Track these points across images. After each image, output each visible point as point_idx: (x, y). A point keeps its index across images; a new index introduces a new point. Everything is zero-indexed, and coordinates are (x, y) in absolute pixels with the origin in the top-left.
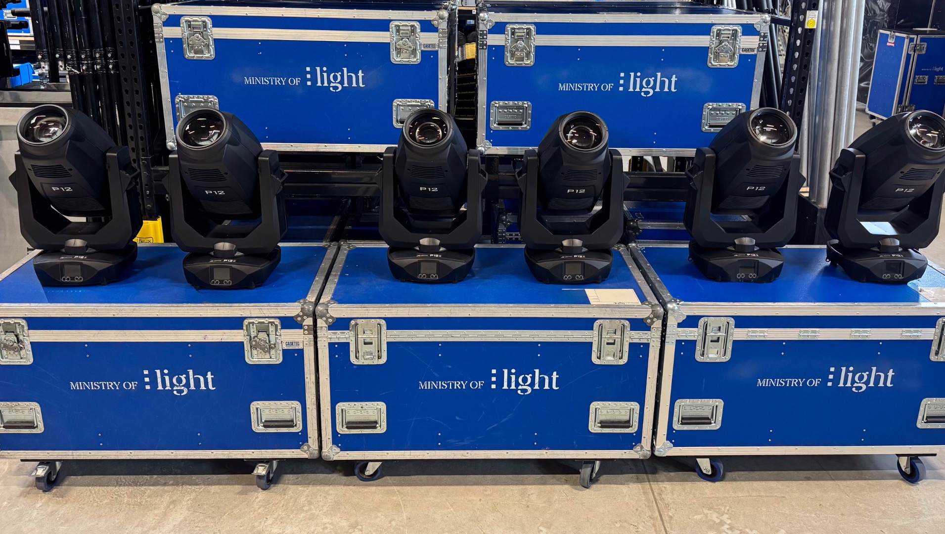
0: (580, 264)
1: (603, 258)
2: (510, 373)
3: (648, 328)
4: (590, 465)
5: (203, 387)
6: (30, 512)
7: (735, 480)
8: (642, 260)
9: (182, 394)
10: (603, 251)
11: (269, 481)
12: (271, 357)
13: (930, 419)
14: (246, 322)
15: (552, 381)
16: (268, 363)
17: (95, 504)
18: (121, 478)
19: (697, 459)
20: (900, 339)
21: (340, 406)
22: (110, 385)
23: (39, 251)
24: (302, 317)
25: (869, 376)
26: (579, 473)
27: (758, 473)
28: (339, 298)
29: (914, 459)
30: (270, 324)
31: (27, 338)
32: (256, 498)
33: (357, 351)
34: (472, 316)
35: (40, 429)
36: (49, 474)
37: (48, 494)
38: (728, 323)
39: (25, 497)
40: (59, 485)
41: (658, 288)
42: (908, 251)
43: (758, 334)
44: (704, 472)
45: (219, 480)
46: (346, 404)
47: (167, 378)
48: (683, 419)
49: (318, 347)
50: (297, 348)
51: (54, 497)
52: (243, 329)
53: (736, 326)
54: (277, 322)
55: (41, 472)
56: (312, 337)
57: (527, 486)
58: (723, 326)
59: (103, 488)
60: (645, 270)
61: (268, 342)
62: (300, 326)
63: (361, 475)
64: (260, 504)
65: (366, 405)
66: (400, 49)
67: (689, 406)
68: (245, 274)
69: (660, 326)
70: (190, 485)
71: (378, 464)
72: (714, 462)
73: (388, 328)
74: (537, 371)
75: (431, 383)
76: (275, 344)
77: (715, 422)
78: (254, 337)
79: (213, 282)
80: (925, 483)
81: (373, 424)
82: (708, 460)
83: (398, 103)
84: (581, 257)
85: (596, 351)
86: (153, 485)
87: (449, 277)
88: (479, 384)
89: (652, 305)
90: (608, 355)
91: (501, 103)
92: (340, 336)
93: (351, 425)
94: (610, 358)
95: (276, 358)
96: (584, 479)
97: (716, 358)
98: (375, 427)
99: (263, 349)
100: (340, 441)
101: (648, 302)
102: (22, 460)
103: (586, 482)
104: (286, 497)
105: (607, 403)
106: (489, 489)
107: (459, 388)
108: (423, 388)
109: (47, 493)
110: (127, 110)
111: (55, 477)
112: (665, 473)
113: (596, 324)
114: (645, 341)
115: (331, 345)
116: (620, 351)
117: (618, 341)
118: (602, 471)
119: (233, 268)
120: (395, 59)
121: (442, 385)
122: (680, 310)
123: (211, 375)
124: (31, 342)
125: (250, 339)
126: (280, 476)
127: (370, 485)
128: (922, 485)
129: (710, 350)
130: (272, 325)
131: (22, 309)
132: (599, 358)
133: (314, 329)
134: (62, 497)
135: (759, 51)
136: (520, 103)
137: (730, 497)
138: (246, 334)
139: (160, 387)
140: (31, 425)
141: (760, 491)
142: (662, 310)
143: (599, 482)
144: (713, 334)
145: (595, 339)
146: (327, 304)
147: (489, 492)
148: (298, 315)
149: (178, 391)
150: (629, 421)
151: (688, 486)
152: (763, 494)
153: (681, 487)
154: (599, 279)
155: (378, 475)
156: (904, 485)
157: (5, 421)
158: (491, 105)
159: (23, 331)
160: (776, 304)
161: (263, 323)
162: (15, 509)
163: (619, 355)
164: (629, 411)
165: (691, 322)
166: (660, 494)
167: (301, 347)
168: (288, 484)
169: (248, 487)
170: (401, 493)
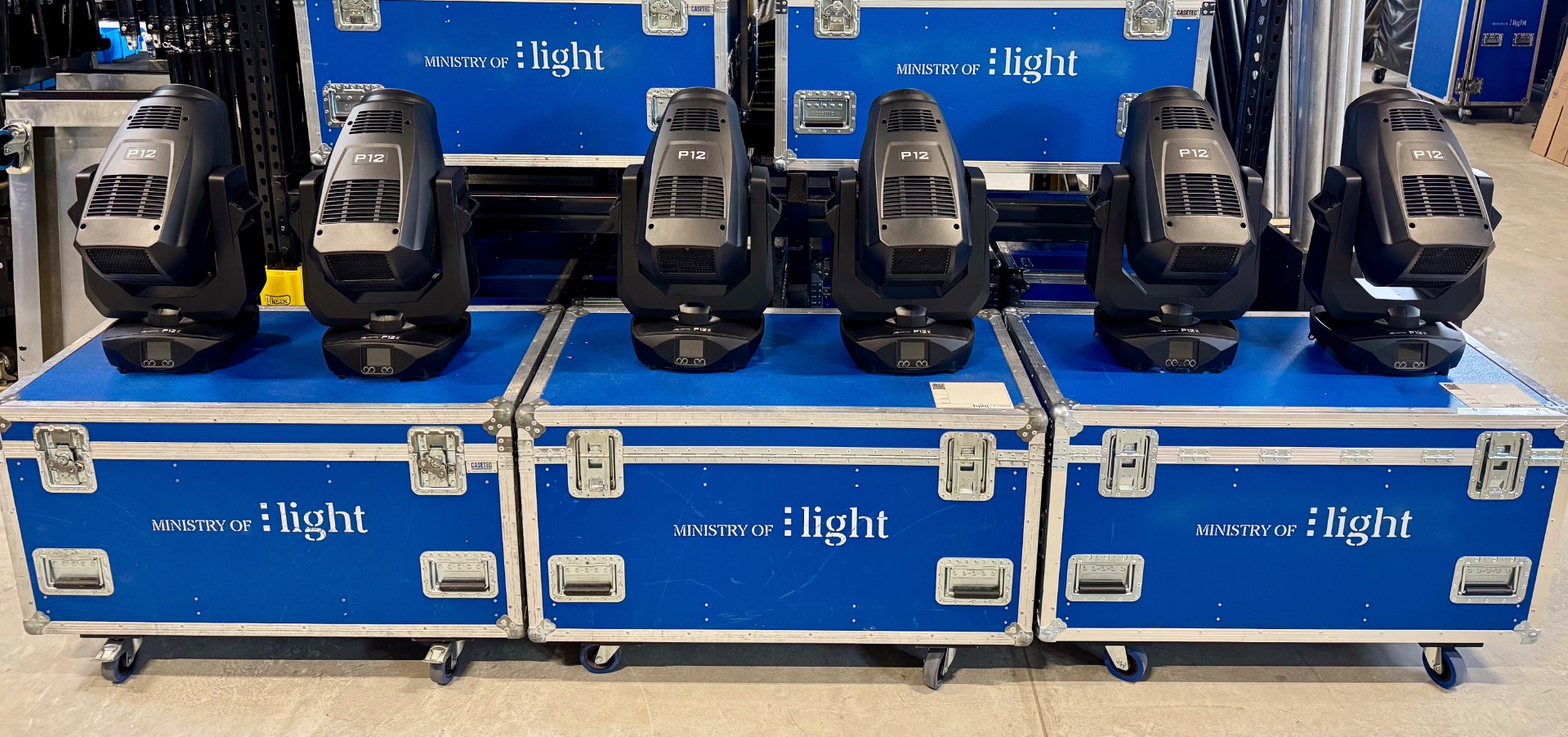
0: (923, 344)
1: (958, 335)
2: (812, 513)
3: (1024, 445)
4: (939, 654)
5: (348, 529)
6: (92, 714)
7: (1165, 679)
8: (1024, 335)
9: (318, 539)
10: (961, 324)
11: (451, 671)
12: (449, 485)
13: (1471, 589)
14: (411, 432)
15: (878, 526)
16: (445, 494)
17: (189, 704)
18: (230, 664)
19: (1106, 647)
20: (1419, 464)
21: (554, 561)
22: (211, 525)
23: (112, 321)
24: (495, 425)
25: (1373, 522)
26: (922, 665)
27: (1204, 668)
28: (553, 396)
29: (1447, 650)
30: (447, 436)
31: (88, 453)
32: (429, 698)
33: (578, 479)
34: (752, 424)
35: (109, 589)
36: (122, 658)
37: (121, 687)
38: (1148, 437)
39: (86, 691)
40: (138, 673)
41: (1042, 381)
42: (1436, 325)
43: (1196, 455)
44: (1118, 666)
45: (376, 668)
46: (564, 557)
47: (295, 515)
48: (1081, 584)
49: (520, 471)
50: (488, 471)
51: (129, 691)
52: (406, 442)
53: (1161, 443)
54: (458, 432)
55: (110, 654)
56: (510, 455)
57: (843, 685)
58: (1141, 441)
59: (203, 679)
60: (1025, 352)
61: (444, 462)
62: (491, 439)
63: (590, 664)
64: (435, 707)
65: (594, 559)
66: (657, 14)
67: (1090, 565)
68: (412, 357)
69: (1043, 442)
70: (333, 675)
71: (615, 649)
72: (1132, 650)
73: (625, 444)
74: (854, 510)
75: (692, 527)
76: (455, 466)
77: (1131, 591)
78: (425, 455)
79: (366, 370)
80: (1466, 689)
81: (605, 588)
82: (1123, 648)
83: (654, 93)
84: (925, 332)
85: (945, 480)
86: (278, 675)
87: (722, 363)
88: (766, 530)
89: (1031, 410)
90: (963, 486)
91: (810, 93)
92: (553, 455)
93: (571, 589)
94: (969, 491)
95: (458, 487)
96: (928, 676)
97: (1131, 492)
98: (608, 594)
99: (437, 472)
100: (557, 613)
101: (1026, 404)
102: (82, 636)
103: (932, 679)
104: (475, 697)
105: (963, 560)
106: (785, 689)
107: (736, 535)
108: (679, 534)
109: (119, 685)
110: (253, 106)
111: (131, 661)
112: (1057, 667)
113: (944, 438)
114: (1020, 465)
115: (539, 468)
116: (982, 481)
117: (979, 466)
118: (958, 664)
119: (395, 349)
120: (650, 27)
121: (709, 531)
122: (1073, 417)
123: (362, 511)
124: (93, 460)
125: (419, 458)
126: (468, 663)
127: (603, 680)
128: (1460, 691)
129: (1122, 480)
130: (450, 436)
131: (81, 411)
132: (949, 490)
133: (514, 444)
134: (142, 692)
135: (1203, 14)
136: (839, 93)
137: (1157, 707)
138: (412, 450)
139: (285, 529)
140: (94, 583)
141: (1204, 697)
142: (1046, 417)
143: (954, 679)
144: (1126, 455)
145: (942, 461)
146: (533, 406)
147: (783, 694)
148: (489, 423)
149: (313, 535)
150: (997, 588)
151: (1092, 687)
152: (1208, 703)
153: (1080, 690)
154: (952, 366)
155: (615, 664)
156: (1432, 691)
157: (58, 576)
158: (795, 96)
159: (82, 443)
160: (1224, 408)
161: (437, 433)
162: (71, 709)
163: (980, 486)
164: (997, 572)
165: (1090, 435)
166: (1047, 701)
167: (493, 470)
168: (479, 675)
169: (419, 680)
170: (649, 693)
